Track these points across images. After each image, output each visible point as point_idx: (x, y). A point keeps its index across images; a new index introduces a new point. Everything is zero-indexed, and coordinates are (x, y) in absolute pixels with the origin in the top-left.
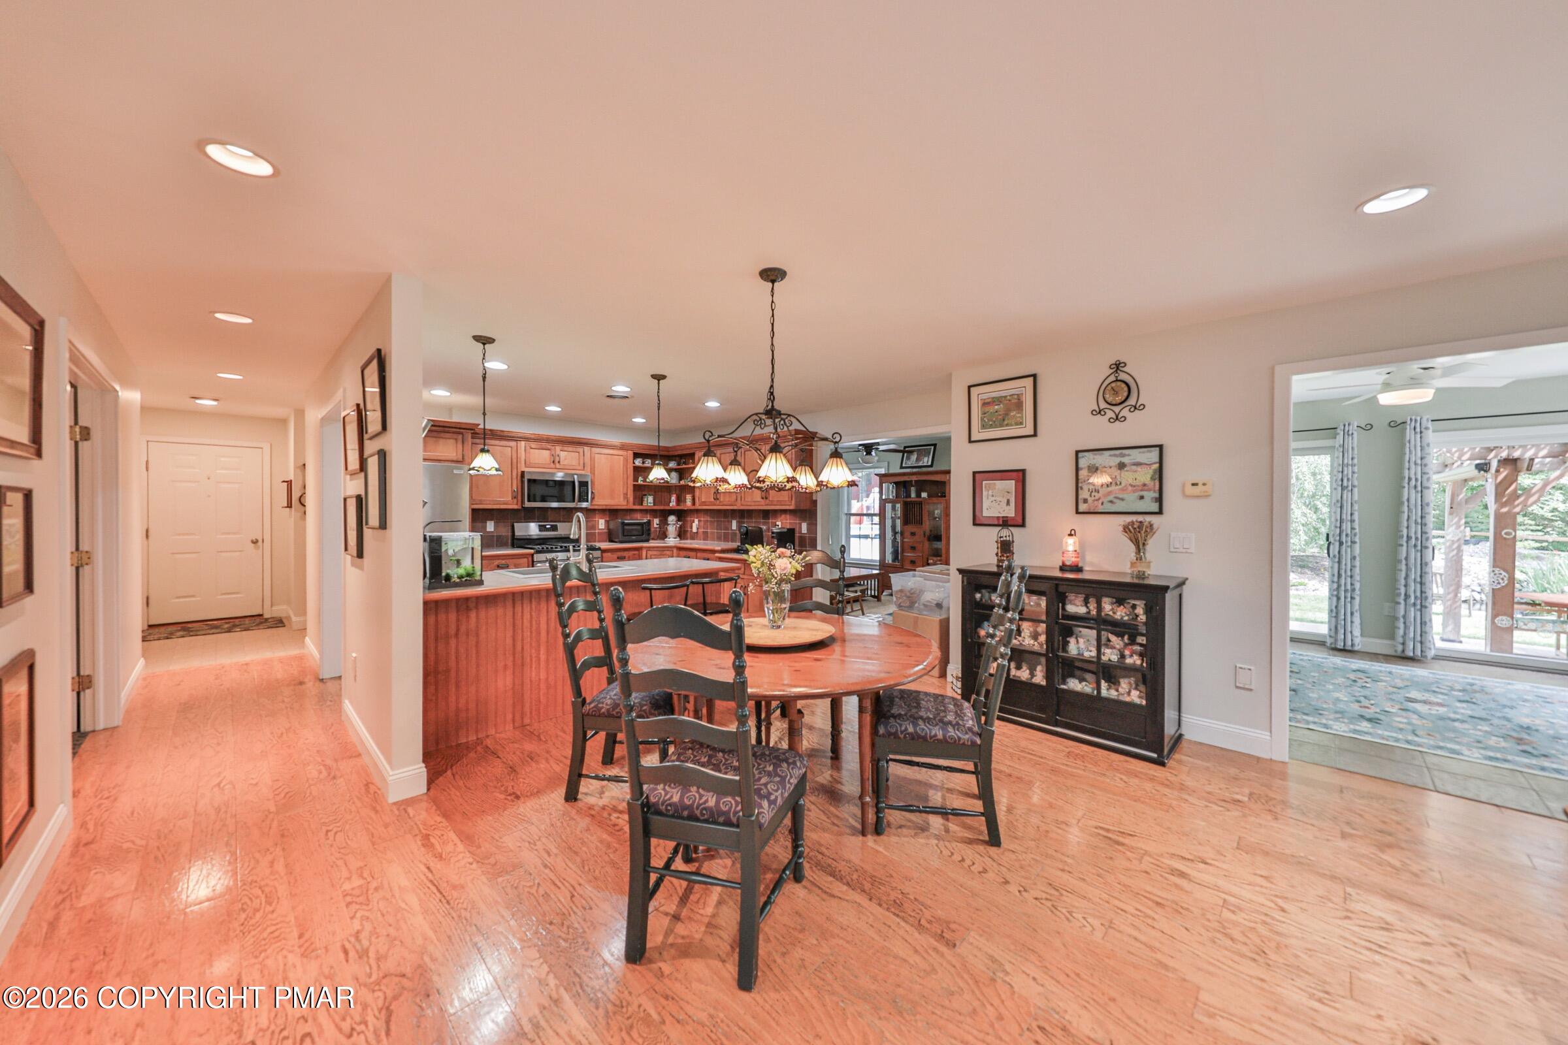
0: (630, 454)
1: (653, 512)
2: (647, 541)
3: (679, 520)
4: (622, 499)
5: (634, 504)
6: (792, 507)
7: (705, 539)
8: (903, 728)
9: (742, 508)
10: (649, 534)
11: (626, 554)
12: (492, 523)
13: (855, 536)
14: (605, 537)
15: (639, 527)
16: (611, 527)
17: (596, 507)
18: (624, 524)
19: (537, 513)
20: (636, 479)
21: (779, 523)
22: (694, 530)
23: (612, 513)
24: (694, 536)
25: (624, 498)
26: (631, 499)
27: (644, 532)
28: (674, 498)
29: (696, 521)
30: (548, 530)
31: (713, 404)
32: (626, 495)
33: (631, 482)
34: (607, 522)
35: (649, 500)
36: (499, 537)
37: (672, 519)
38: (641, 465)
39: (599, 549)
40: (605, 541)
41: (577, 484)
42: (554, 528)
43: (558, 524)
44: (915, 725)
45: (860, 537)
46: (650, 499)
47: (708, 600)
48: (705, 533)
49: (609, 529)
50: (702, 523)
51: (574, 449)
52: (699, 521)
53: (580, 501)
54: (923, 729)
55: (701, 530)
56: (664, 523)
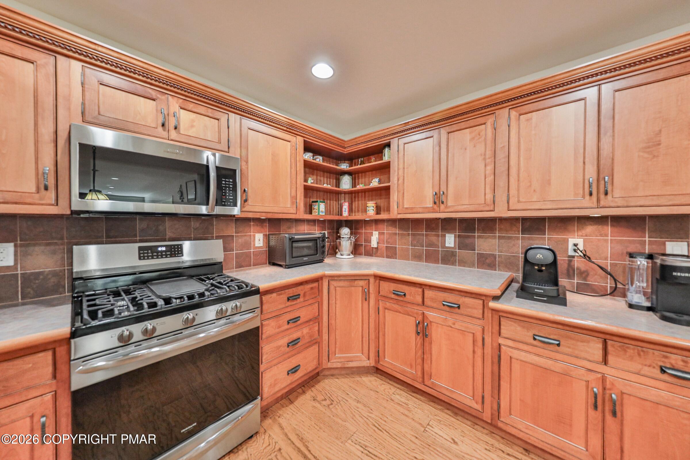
0: (300, 141)
1: (325, 224)
2: (321, 262)
4: (290, 204)
5: (304, 212)
10: (323, 252)
11: (300, 290)
14: (264, 257)
15: (310, 244)
16: (273, 243)
17: (250, 215)
18: (293, 241)
20: (306, 181)
22: (374, 245)
23: (274, 223)
24: (371, 253)
25: (293, 203)
26: (301, 206)
27: (318, 250)
28: (346, 206)
29: (376, 233)
30: (161, 255)
32: (294, 198)
33: (300, 183)
34: (267, 238)
35: (320, 208)
37: (345, 231)
40: (265, 265)
41: (213, 174)
42: (177, 251)
43: (184, 244)
46: (322, 206)
48: (388, 249)
49: (269, 247)
50: (384, 237)
51: (210, 112)
56: (337, 236)
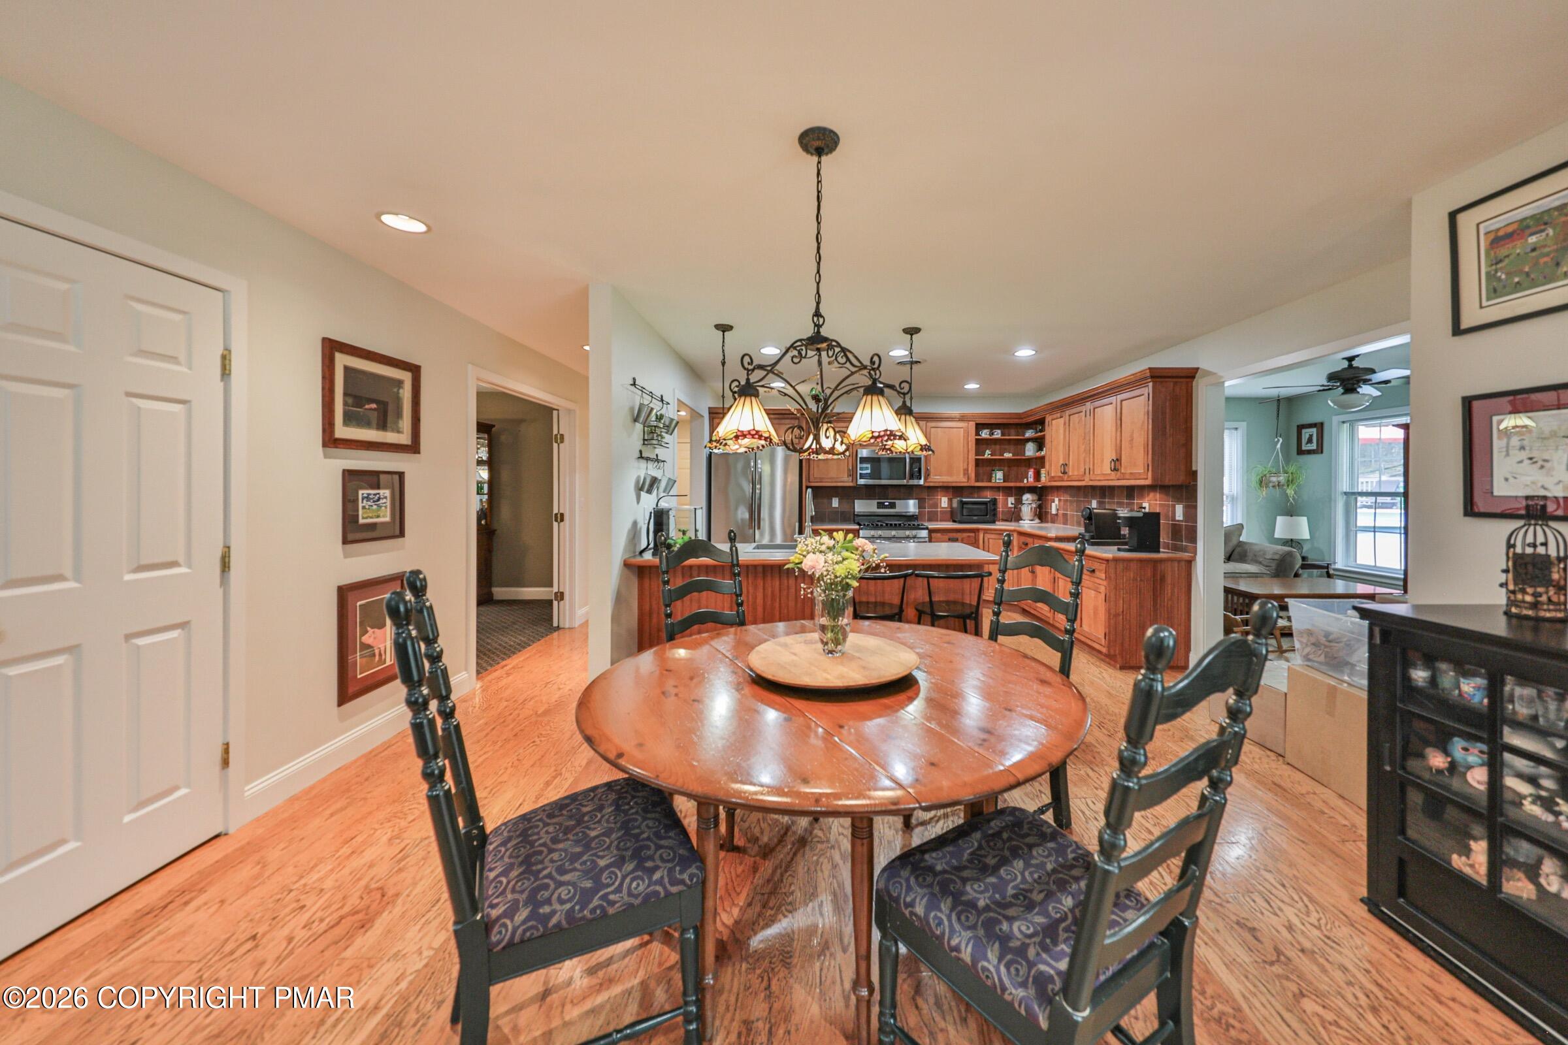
0: (972, 425)
1: (1008, 491)
2: (993, 522)
3: (1039, 500)
4: (962, 476)
5: (977, 480)
6: (1148, 482)
7: (1065, 523)
8: (908, 899)
9: (1091, 483)
10: (995, 515)
11: (959, 535)
12: (837, 499)
13: (1365, 529)
14: (949, 516)
15: (983, 507)
16: (954, 505)
17: (934, 485)
18: (967, 503)
19: (877, 490)
20: (978, 454)
21: (1146, 505)
22: (1054, 511)
23: (955, 490)
24: (1054, 519)
25: (964, 474)
26: (973, 475)
27: (989, 512)
28: (1031, 473)
29: (1057, 500)
30: (886, 507)
31: (1025, 353)
32: (966, 471)
33: (972, 456)
34: (950, 501)
35: (999, 476)
36: (843, 513)
37: (1028, 497)
38: (988, 436)
39: (927, 528)
40: (949, 521)
41: (908, 460)
42: (892, 506)
43: (897, 501)
44: (932, 905)
45: (1375, 530)
47: (935, 599)
48: (1065, 515)
49: (951, 508)
50: (1062, 503)
52: (1060, 500)
53: (912, 477)
54: (941, 922)
55: (1061, 512)
56: (1019, 502)
